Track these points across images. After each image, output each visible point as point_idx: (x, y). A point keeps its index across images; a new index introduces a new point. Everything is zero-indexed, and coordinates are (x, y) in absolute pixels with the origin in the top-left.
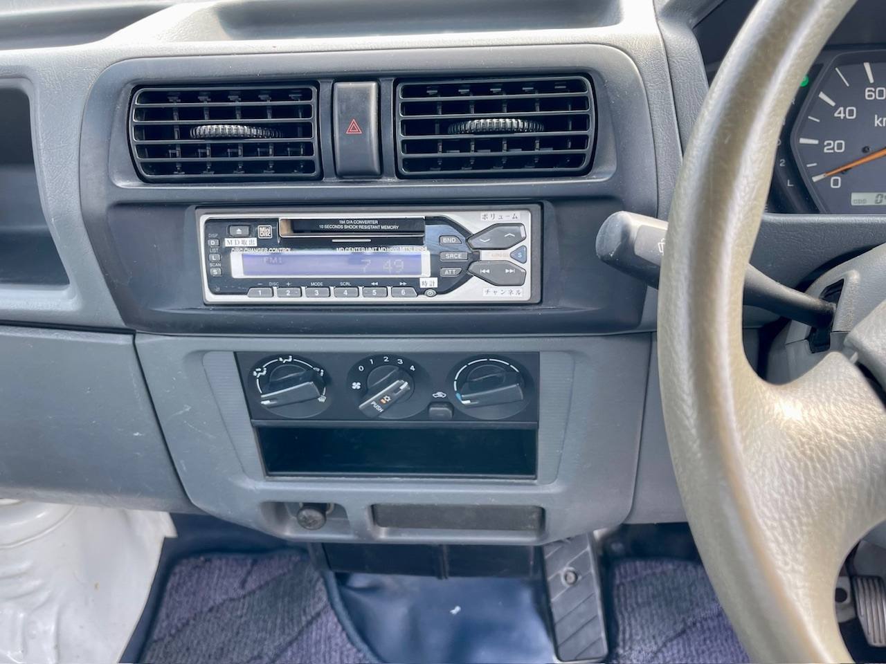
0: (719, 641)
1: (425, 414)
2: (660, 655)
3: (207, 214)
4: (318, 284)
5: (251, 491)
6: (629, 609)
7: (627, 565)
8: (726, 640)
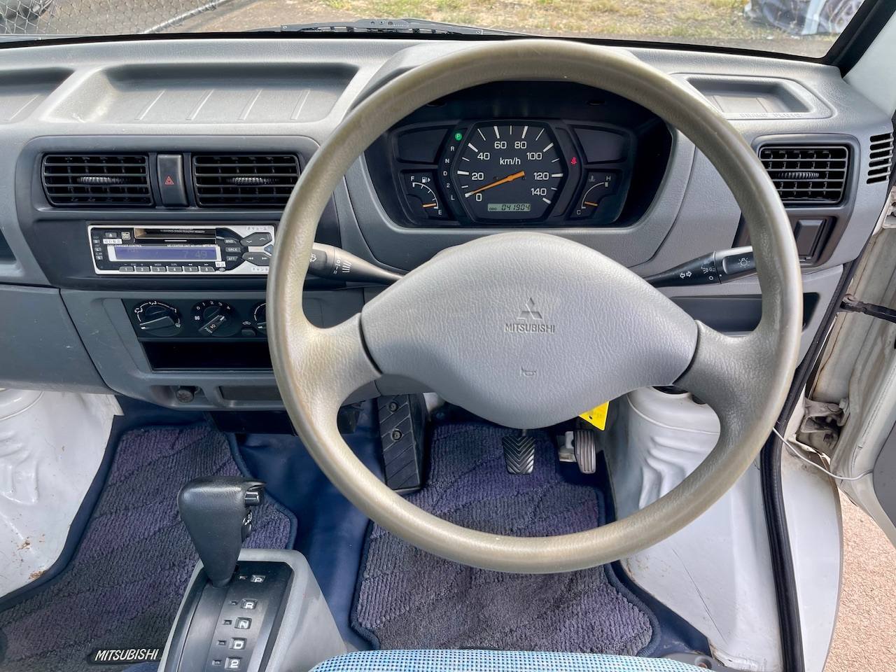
0: (495, 474)
1: (239, 334)
2: (456, 484)
3: (92, 224)
4: (159, 265)
5: (143, 379)
6: (440, 455)
7: (443, 428)
8: (501, 473)
